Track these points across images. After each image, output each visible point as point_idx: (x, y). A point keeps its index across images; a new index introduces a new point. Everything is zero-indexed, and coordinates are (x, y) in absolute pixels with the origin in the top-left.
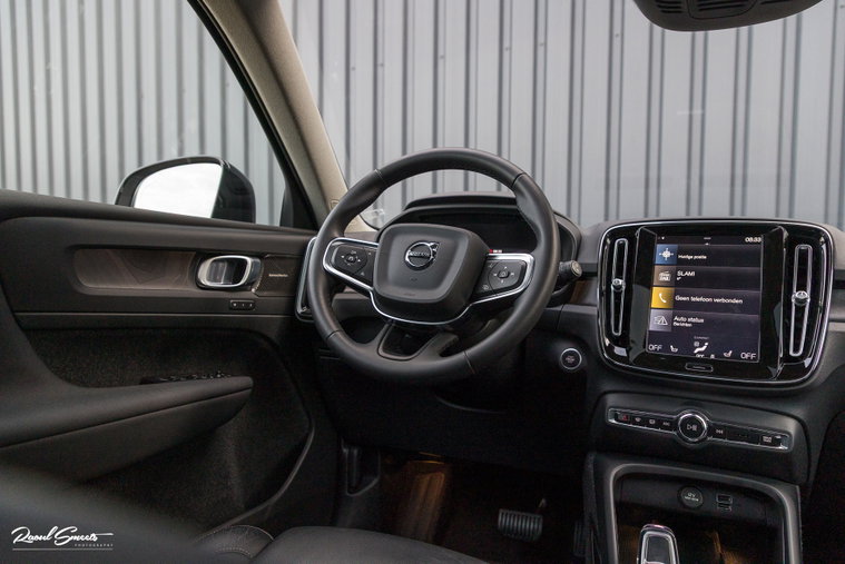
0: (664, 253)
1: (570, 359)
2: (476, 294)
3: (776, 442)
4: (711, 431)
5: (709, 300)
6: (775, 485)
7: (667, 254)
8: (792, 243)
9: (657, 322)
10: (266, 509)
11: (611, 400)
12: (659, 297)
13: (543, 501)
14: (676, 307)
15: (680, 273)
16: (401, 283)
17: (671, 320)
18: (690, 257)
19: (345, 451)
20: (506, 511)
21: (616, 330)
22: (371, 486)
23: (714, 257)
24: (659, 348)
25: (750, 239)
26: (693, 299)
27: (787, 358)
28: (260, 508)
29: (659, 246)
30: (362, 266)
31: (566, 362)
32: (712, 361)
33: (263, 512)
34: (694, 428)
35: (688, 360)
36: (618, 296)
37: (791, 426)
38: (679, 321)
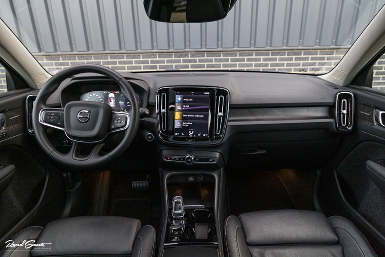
0: (179, 98)
1: (150, 137)
2: (109, 129)
3: (213, 161)
4: (195, 160)
5: (193, 116)
6: (212, 172)
7: (180, 99)
8: (218, 95)
9: (177, 125)
10: (35, 211)
11: (165, 152)
12: (177, 115)
13: (148, 176)
14: (184, 119)
15: (184, 106)
16: (78, 129)
17: (182, 124)
18: (187, 100)
19: (65, 175)
20: (134, 182)
21: (164, 129)
22: (78, 185)
23: (195, 100)
24: (178, 134)
25: (206, 93)
26: (189, 116)
27: (216, 135)
28: (32, 211)
29: (177, 96)
30: (58, 120)
31: (148, 139)
32: (195, 138)
33: (33, 212)
34: (190, 160)
35: (187, 138)
36: (164, 115)
37: (217, 155)
38: (185, 124)
